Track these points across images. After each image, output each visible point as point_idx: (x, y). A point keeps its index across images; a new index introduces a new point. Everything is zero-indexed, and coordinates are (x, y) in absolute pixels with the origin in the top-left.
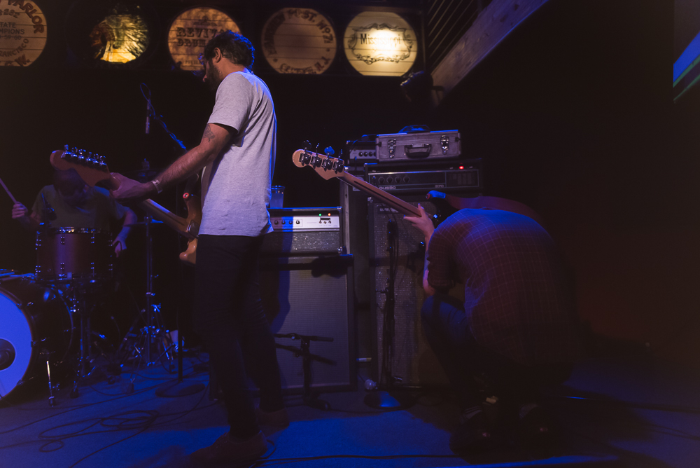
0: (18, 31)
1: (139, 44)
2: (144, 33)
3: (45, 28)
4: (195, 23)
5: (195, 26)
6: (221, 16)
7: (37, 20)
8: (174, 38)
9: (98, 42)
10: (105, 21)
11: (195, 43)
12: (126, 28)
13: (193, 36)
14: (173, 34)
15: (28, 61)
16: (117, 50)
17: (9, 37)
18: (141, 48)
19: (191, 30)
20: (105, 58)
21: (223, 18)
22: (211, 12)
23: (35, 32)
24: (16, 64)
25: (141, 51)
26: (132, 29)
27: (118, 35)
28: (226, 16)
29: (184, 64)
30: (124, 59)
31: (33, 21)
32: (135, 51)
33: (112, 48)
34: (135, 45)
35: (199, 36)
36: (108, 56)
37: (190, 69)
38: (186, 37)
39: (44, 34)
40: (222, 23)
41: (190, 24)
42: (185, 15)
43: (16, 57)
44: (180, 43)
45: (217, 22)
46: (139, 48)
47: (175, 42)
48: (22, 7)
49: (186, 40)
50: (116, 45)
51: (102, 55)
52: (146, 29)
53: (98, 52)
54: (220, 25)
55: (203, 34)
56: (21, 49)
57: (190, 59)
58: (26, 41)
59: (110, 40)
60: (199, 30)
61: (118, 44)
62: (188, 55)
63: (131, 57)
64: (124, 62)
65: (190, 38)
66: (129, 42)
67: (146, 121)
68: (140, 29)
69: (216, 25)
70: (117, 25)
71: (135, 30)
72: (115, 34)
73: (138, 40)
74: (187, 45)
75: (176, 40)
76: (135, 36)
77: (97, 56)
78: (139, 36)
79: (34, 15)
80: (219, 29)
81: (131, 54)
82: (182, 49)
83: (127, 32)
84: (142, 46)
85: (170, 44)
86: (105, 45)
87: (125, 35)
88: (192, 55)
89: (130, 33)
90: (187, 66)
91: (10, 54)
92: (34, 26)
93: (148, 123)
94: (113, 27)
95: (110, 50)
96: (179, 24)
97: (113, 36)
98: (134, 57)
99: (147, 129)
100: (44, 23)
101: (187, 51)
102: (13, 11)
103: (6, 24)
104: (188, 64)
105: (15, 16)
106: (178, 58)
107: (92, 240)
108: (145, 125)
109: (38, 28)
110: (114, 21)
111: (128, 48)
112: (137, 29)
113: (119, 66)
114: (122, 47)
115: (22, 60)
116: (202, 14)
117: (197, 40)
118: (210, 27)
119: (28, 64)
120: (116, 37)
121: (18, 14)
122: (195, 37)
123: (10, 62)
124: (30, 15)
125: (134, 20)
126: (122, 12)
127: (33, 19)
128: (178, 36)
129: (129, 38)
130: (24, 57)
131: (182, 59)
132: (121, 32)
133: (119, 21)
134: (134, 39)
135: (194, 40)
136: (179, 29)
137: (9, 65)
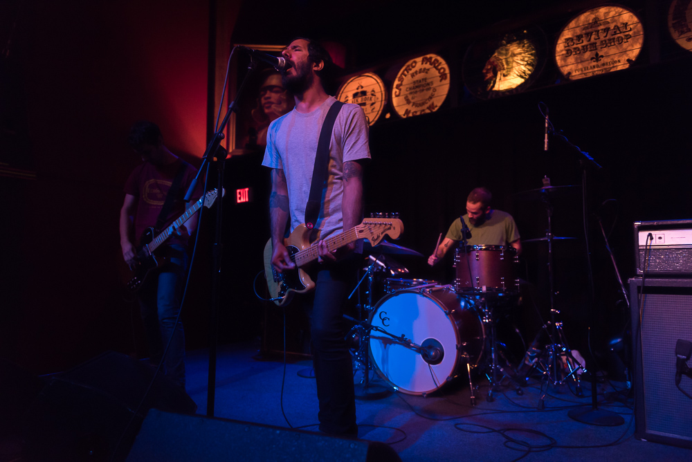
0: (428, 84)
1: (527, 67)
2: (531, 54)
3: (448, 76)
4: (584, 29)
5: (584, 31)
6: (613, 11)
7: (442, 71)
8: (562, 51)
9: (490, 75)
10: (496, 54)
11: (585, 49)
12: (514, 55)
13: (582, 42)
14: (560, 47)
15: (436, 106)
16: (507, 78)
17: (423, 90)
18: (529, 70)
19: (579, 37)
20: (496, 88)
21: (616, 13)
22: (603, 10)
23: (441, 81)
24: (428, 111)
25: (530, 73)
26: (520, 54)
27: (508, 63)
28: (620, 9)
29: (574, 74)
30: (514, 84)
31: (439, 72)
32: (523, 74)
33: (502, 77)
34: (523, 68)
35: (589, 40)
36: (499, 85)
37: (580, 77)
38: (575, 46)
39: (448, 81)
40: (616, 18)
41: (578, 31)
42: (572, 24)
43: (427, 105)
44: (569, 53)
45: (609, 20)
46: (526, 70)
47: (563, 55)
48: (431, 64)
49: (575, 49)
50: (506, 74)
51: (493, 86)
52: (533, 49)
53: (490, 83)
54: (614, 21)
55: (593, 37)
56: (431, 98)
57: (580, 66)
58: (435, 90)
59: (500, 70)
60: (589, 35)
61: (507, 71)
62: (578, 63)
63: (520, 81)
64: (514, 87)
65: (579, 46)
66: (517, 68)
67: (544, 138)
68: (527, 51)
69: (608, 23)
70: (506, 54)
71: (523, 55)
72: (504, 63)
73: (526, 63)
74: (576, 54)
75: (564, 52)
76: (523, 60)
77: (490, 88)
78: (526, 59)
79: (440, 67)
80: (612, 26)
81: (519, 78)
82: (571, 59)
83: (516, 58)
84: (530, 68)
85: (557, 58)
86: (495, 75)
87: (514, 61)
88: (582, 62)
89: (517, 59)
90: (576, 75)
91: (423, 104)
92: (440, 76)
93: (546, 140)
94: (502, 57)
95: (500, 79)
96: (567, 34)
97: (503, 66)
98: (523, 80)
99: (546, 146)
100: (447, 71)
101: (576, 59)
102: (425, 69)
103: (420, 81)
104: (577, 73)
105: (427, 73)
106: (565, 70)
107: (502, 257)
108: (544, 142)
109: (443, 76)
110: (504, 52)
111: (517, 73)
112: (524, 53)
113: (510, 92)
114: (511, 73)
115: (432, 107)
116: (593, 16)
117: (587, 46)
118: (602, 27)
119: (436, 109)
120: (505, 66)
121: (428, 70)
122: (585, 43)
123: (423, 110)
124: (436, 68)
125: (521, 45)
126: (510, 42)
127: (439, 70)
128: (565, 47)
129: (518, 63)
130: (433, 104)
131: (571, 69)
132: (510, 60)
133: (507, 50)
134: (522, 63)
135: (583, 46)
136: (567, 40)
137: (423, 113)
